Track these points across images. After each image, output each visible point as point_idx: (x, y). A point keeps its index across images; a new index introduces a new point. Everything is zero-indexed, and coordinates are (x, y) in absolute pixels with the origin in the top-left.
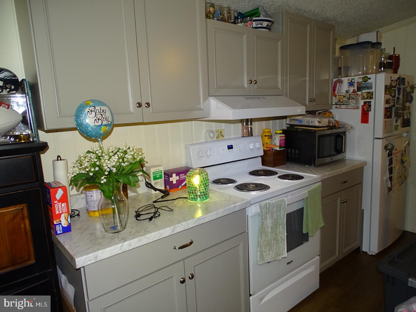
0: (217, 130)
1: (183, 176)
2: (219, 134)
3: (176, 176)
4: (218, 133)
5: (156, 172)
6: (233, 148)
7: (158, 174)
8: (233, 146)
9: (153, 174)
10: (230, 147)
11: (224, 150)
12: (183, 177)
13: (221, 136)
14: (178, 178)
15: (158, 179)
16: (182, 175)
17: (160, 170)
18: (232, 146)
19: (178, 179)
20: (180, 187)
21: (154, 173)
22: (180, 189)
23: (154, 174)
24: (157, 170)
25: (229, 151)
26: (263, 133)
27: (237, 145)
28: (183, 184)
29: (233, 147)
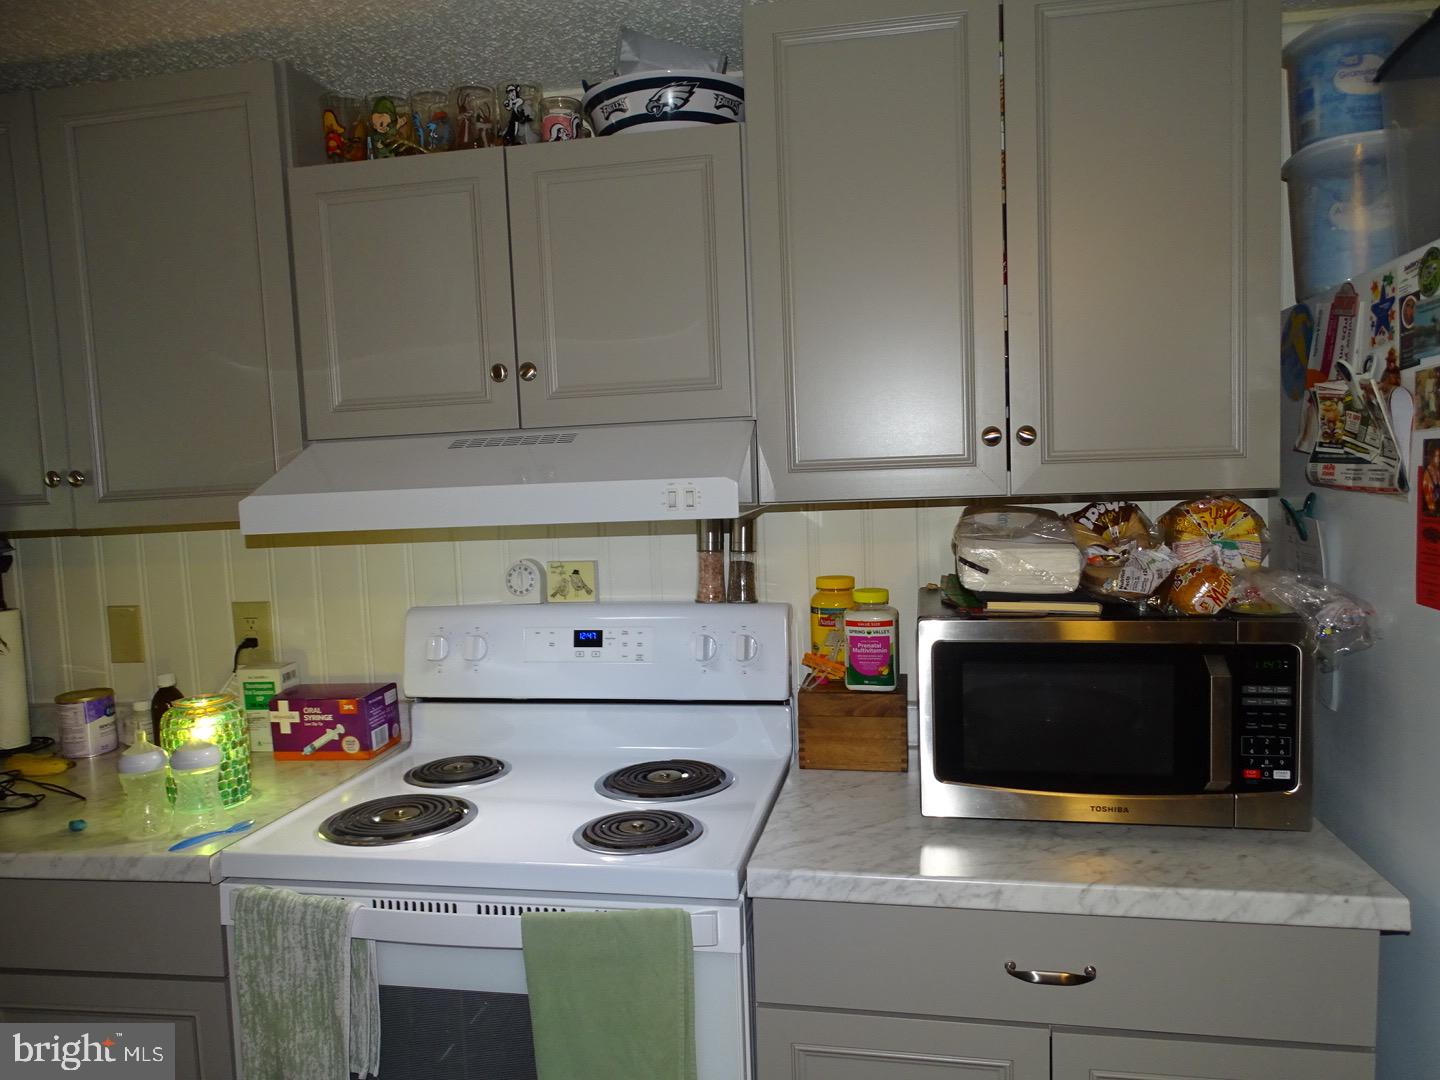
0: (555, 565)
1: (316, 714)
2: (564, 580)
3: (291, 709)
4: (561, 574)
5: (254, 683)
6: (600, 645)
7: (262, 693)
8: (604, 636)
9: (245, 689)
10: (589, 639)
11: (552, 644)
12: (314, 718)
13: (578, 588)
14: (296, 717)
15: (261, 706)
16: (310, 710)
17: (267, 680)
18: (599, 633)
19: (297, 720)
20: (307, 750)
21: (248, 686)
22: (306, 758)
23: (249, 690)
24: (256, 678)
25: (580, 655)
26: (816, 596)
27: (625, 633)
28: (319, 743)
29: (605, 642)
